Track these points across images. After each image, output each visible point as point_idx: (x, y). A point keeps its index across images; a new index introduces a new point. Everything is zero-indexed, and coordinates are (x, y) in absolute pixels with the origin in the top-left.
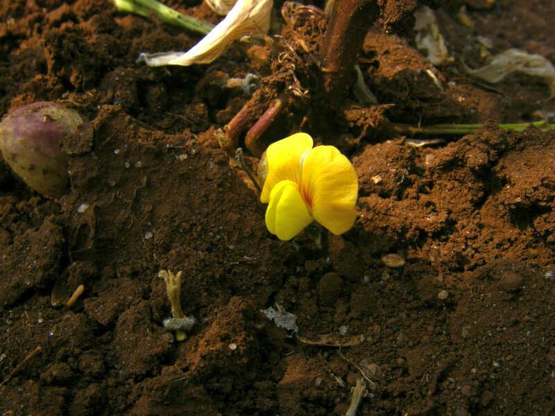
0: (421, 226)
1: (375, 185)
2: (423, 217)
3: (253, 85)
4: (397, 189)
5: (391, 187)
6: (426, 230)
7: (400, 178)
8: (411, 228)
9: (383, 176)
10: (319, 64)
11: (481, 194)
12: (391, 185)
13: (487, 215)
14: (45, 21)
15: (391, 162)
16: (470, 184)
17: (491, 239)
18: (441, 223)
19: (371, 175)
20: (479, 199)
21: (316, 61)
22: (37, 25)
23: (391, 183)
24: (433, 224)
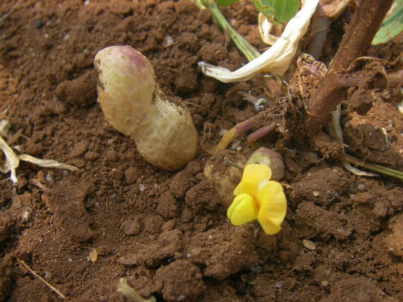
0: (333, 233)
1: (314, 197)
2: (336, 228)
3: (261, 106)
4: (327, 203)
5: (324, 201)
6: (335, 236)
7: (331, 197)
8: (326, 232)
9: (321, 193)
10: (306, 108)
11: (377, 229)
12: (325, 200)
13: (376, 242)
14: (155, 8)
15: (330, 186)
16: (372, 221)
17: (373, 259)
18: (345, 236)
19: (314, 190)
20: (375, 231)
21: (305, 105)
22: (150, 9)
23: (325, 198)
24: (341, 235)
